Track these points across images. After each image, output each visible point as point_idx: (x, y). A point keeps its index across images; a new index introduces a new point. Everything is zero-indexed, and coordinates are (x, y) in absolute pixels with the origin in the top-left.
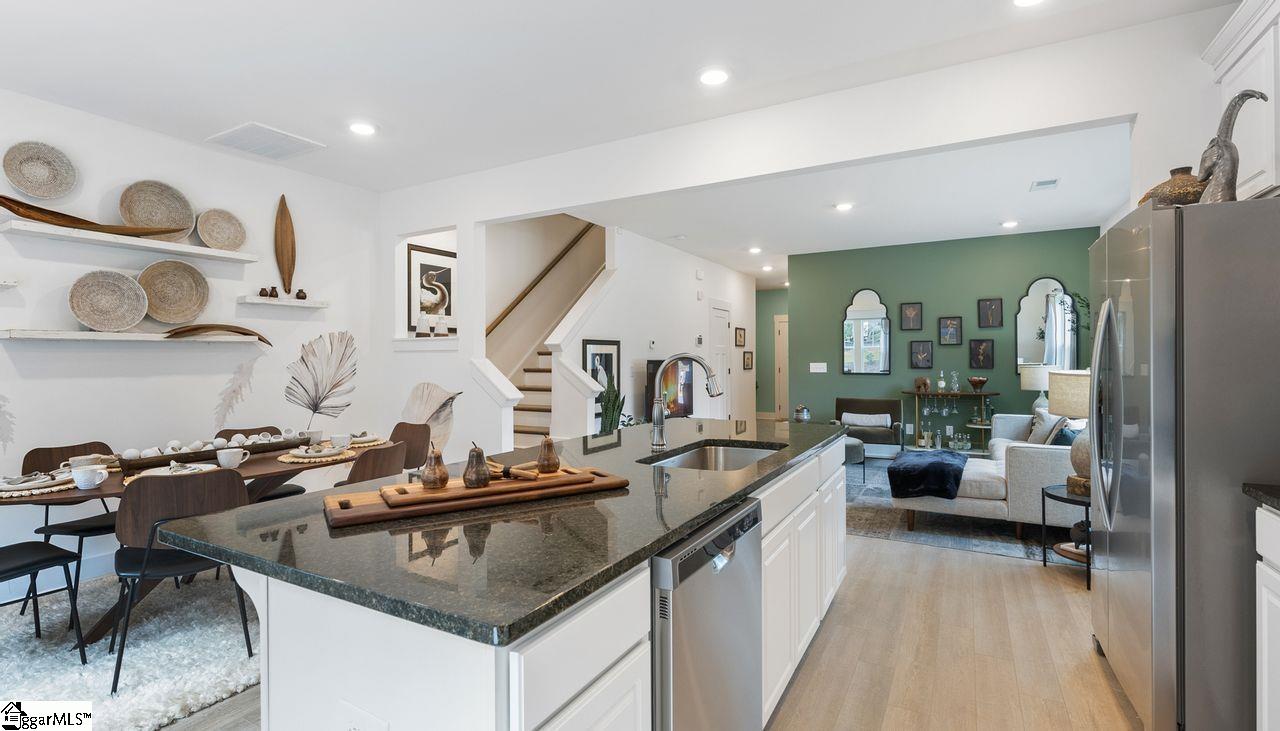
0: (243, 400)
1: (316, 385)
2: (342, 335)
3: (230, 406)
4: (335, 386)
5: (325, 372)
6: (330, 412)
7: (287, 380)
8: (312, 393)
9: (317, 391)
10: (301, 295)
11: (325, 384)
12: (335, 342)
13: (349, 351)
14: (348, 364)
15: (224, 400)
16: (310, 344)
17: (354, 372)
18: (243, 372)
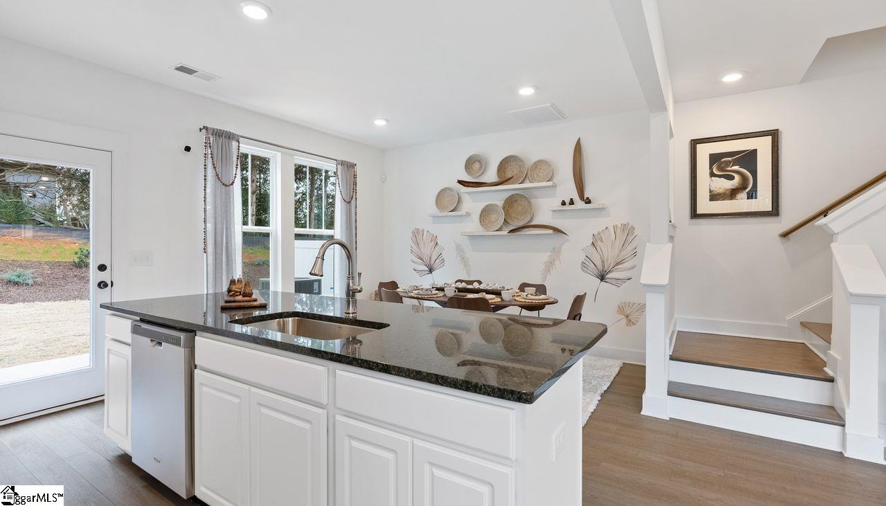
0: (555, 268)
1: (603, 262)
2: (624, 226)
3: (549, 271)
4: (618, 264)
5: (610, 253)
6: (614, 282)
7: (583, 258)
8: (600, 267)
9: (603, 266)
10: (588, 201)
11: (610, 263)
12: (619, 230)
13: (630, 238)
14: (629, 248)
15: (546, 267)
16: (599, 233)
17: (635, 254)
18: (556, 251)
